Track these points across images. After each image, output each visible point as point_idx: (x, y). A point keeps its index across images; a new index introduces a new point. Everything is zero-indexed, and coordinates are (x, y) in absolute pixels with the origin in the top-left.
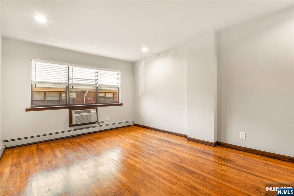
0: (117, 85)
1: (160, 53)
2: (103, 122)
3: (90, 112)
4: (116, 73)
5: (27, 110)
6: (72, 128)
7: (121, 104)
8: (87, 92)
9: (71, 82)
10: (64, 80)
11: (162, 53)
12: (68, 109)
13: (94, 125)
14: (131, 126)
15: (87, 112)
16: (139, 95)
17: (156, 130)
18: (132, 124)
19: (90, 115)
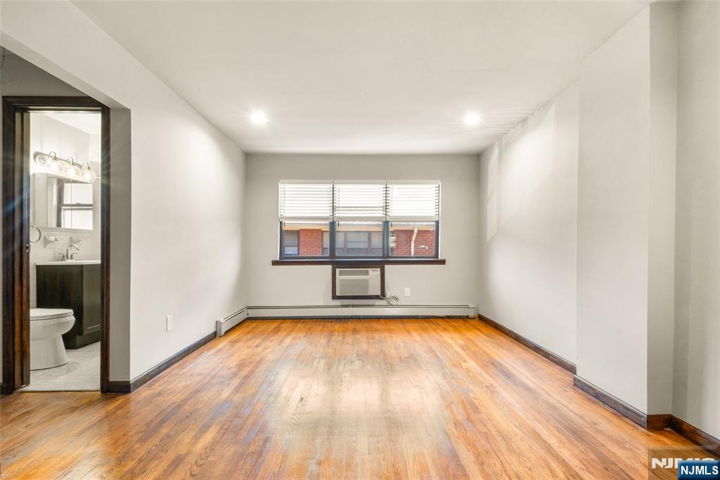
0: (433, 215)
1: (527, 118)
2: (397, 299)
3: (367, 273)
4: (433, 186)
5: (275, 263)
6: (338, 302)
7: (443, 262)
8: (416, 231)
9: (338, 214)
10: (327, 213)
11: (533, 114)
12: (331, 266)
13: (378, 302)
14: (468, 317)
15: (361, 273)
16: (488, 239)
17: (518, 339)
18: (471, 314)
19: (367, 281)
